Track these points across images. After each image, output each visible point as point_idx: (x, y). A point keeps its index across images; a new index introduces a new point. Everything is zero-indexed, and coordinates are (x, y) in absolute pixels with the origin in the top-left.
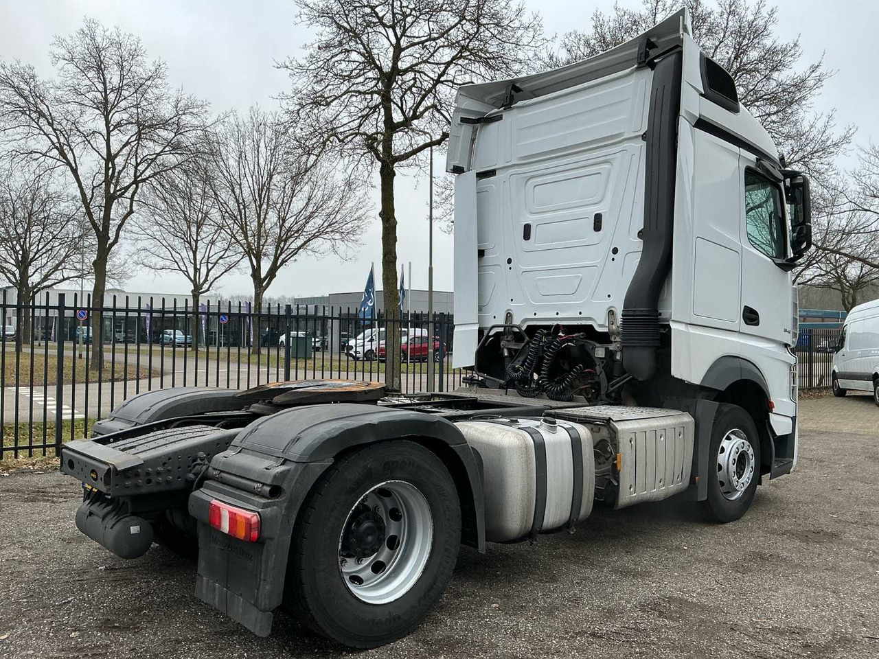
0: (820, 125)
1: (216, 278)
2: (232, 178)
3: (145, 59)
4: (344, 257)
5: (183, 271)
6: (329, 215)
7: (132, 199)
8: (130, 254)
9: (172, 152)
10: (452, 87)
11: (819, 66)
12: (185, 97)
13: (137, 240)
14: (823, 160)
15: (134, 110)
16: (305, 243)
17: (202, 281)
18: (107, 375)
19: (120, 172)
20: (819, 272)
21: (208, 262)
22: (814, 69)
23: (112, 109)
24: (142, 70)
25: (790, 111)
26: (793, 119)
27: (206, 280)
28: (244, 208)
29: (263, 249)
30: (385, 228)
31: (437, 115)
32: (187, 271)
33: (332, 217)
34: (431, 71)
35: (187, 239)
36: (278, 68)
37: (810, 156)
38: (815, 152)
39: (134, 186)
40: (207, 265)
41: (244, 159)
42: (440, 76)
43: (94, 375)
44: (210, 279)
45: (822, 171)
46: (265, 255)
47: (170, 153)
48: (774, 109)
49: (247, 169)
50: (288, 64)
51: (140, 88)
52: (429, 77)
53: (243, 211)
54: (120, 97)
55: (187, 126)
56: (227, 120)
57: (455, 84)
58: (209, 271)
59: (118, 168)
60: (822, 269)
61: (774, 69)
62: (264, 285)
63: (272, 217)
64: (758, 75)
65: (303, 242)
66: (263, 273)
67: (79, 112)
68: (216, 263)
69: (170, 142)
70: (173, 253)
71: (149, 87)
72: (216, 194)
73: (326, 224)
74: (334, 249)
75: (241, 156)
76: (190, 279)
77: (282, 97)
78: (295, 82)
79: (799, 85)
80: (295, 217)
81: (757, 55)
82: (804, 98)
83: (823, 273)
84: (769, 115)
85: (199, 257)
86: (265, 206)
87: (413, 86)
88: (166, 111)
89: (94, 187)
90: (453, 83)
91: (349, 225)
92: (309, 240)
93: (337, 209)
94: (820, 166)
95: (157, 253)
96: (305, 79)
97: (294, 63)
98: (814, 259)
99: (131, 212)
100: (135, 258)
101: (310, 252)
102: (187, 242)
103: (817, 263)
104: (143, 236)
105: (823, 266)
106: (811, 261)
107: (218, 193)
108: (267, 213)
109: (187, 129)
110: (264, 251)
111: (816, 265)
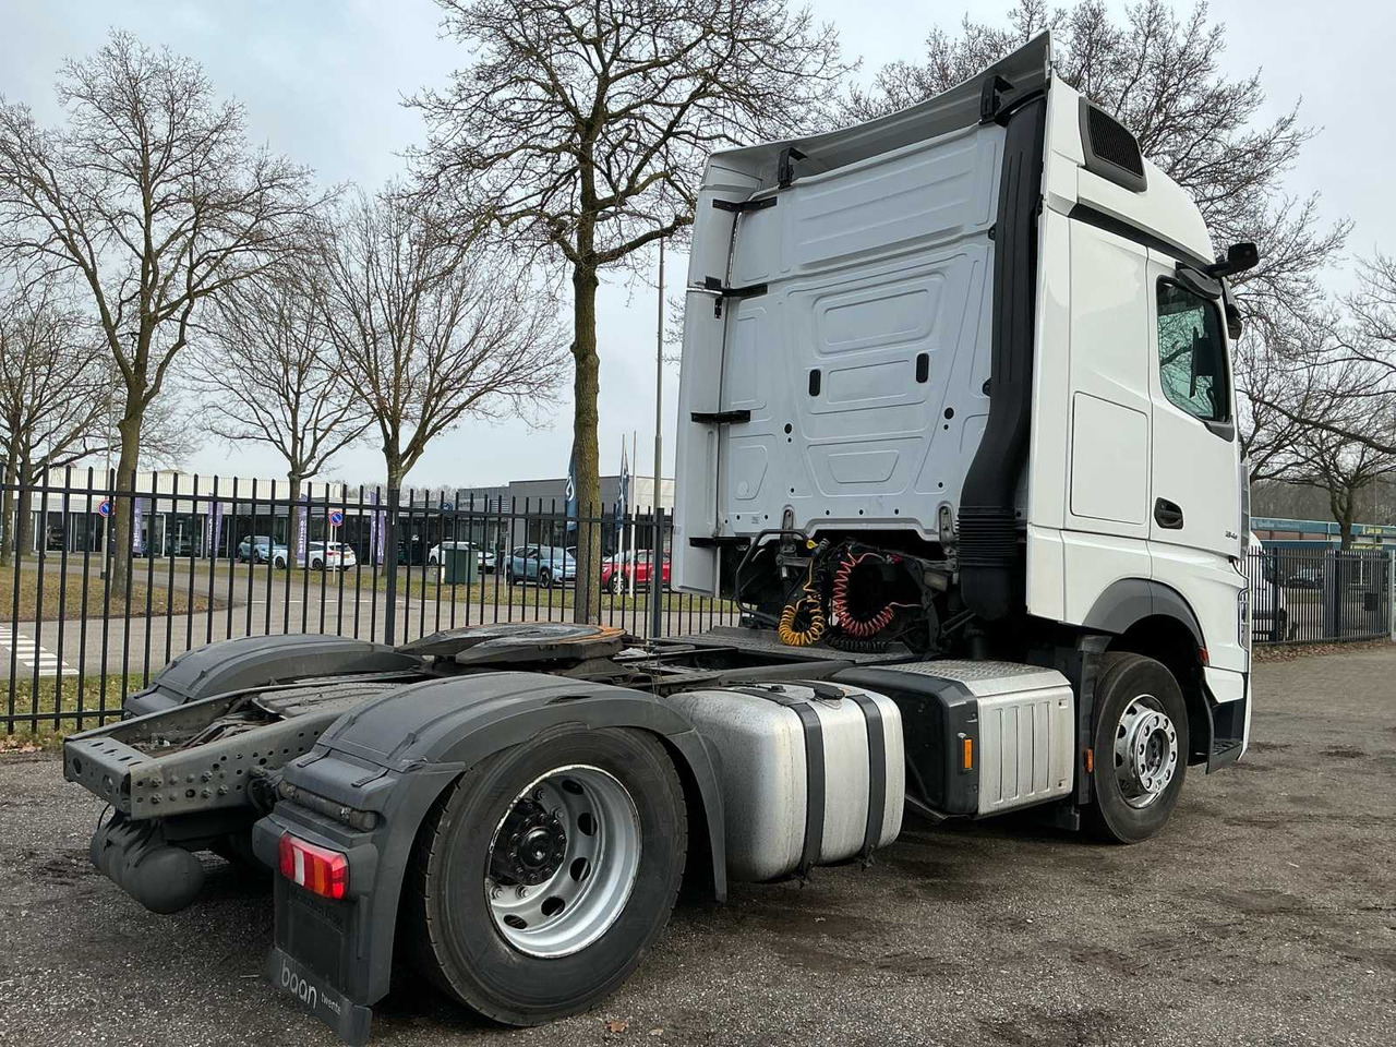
0: (1293, 217)
1: (328, 454)
2: (355, 293)
3: (211, 99)
4: (533, 422)
5: (275, 442)
6: (510, 356)
7: (183, 323)
8: (190, 413)
9: (250, 247)
10: (694, 144)
11: (1292, 120)
12: (272, 159)
13: (202, 390)
14: (1299, 275)
15: (189, 179)
16: (472, 399)
17: (305, 458)
18: (139, 606)
19: (167, 279)
20: (1295, 458)
21: (315, 428)
22: (1283, 124)
23: (155, 178)
24: (204, 115)
25: (1245, 195)
26: (1250, 207)
27: (312, 456)
28: (374, 343)
29: (403, 407)
30: (579, 371)
31: (669, 188)
32: (282, 442)
33: (515, 358)
34: (660, 118)
35: (283, 390)
36: (406, 106)
37: (1277, 268)
38: (1287, 262)
39: (187, 301)
40: (315, 433)
41: (375, 263)
42: (673, 124)
43: (118, 604)
44: (319, 454)
45: (1298, 291)
46: (406, 417)
47: (248, 249)
48: (1219, 191)
49: (379, 280)
50: (422, 100)
51: (202, 143)
52: (654, 125)
53: (372, 346)
54: (168, 158)
55: (275, 205)
56: (340, 196)
57: (700, 138)
58: (316, 442)
59: (163, 273)
60: (1299, 455)
61: (1218, 124)
62: (403, 465)
63: (419, 359)
64: (1194, 135)
65: (468, 397)
66: (403, 446)
67: (103, 182)
68: (330, 428)
69: (247, 232)
70: (261, 413)
71: (214, 142)
72: (329, 320)
73: (505, 370)
74: (517, 410)
75: (371, 259)
76: (287, 455)
77: (411, 152)
78: (433, 128)
79: (1260, 151)
80: (455, 357)
81: (1192, 103)
82: (1267, 172)
83: (1300, 460)
84: (1211, 199)
85: (301, 420)
86: (407, 339)
87: (626, 138)
88: (243, 181)
89: (122, 302)
90: (696, 137)
91: (543, 372)
92: (478, 394)
93: (523, 346)
94: (1294, 284)
95: (234, 412)
96: (450, 125)
97: (433, 98)
98: (1286, 437)
99: (182, 342)
100: (199, 418)
101: (480, 415)
102: (283, 395)
103: (1291, 443)
104: (212, 386)
105: (1300, 449)
106: (1281, 441)
107: (333, 319)
108: (410, 350)
109: (277, 211)
110: (404, 411)
111: (1290, 448)
